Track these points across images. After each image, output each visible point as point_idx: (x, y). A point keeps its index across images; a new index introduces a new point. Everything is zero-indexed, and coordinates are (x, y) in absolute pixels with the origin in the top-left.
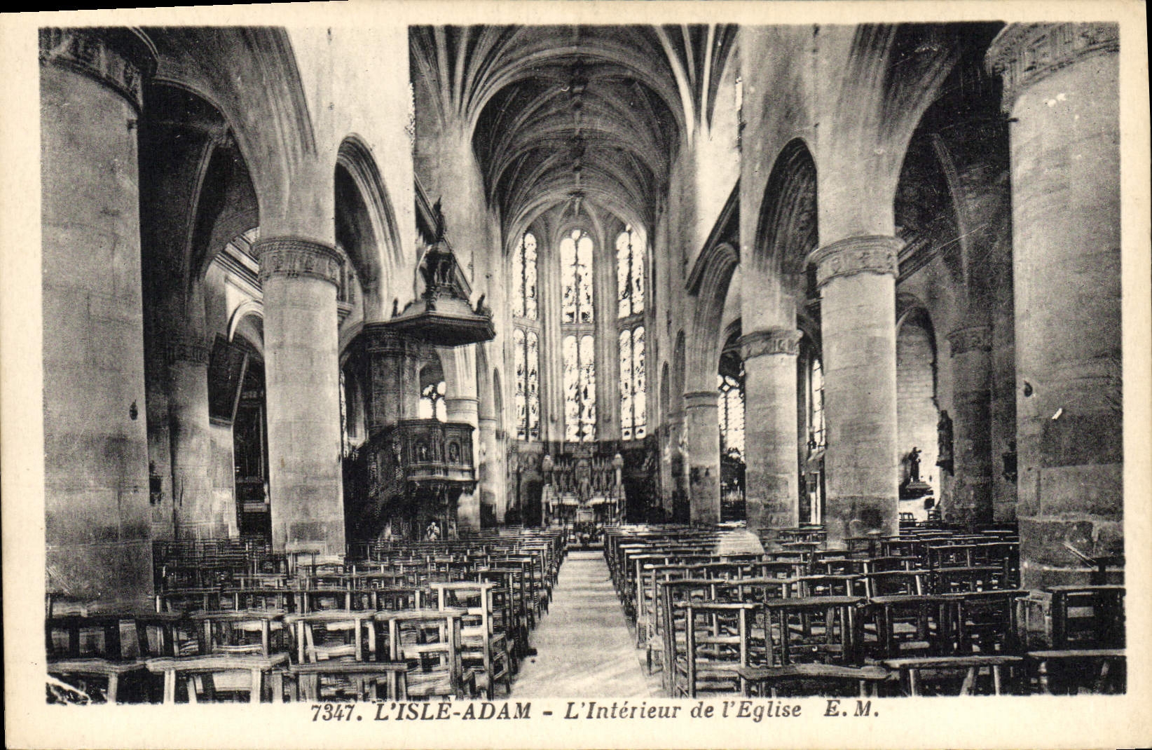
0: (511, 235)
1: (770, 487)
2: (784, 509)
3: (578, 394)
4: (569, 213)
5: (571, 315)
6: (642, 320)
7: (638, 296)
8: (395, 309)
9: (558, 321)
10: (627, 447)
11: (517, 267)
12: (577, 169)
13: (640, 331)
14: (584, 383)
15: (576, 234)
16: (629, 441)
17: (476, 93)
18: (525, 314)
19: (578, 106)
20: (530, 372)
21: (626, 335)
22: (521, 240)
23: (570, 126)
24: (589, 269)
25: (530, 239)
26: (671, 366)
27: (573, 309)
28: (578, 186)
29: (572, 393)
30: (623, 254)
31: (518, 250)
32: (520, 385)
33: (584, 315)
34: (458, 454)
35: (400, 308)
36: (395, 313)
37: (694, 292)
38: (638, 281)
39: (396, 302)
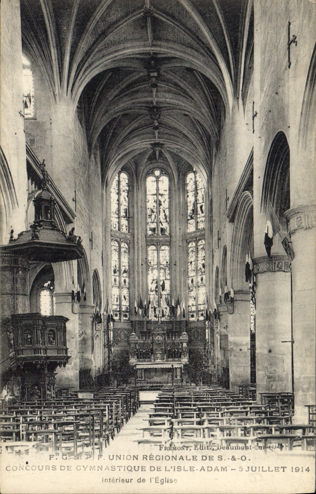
0: (110, 173)
1: (271, 365)
2: (281, 379)
3: (157, 287)
4: (152, 158)
5: (153, 230)
6: (204, 235)
7: (201, 217)
8: (12, 237)
9: (144, 235)
10: (192, 326)
11: (114, 196)
12: (156, 128)
13: (202, 243)
14: (162, 278)
15: (157, 173)
16: (194, 322)
17: (79, 77)
18: (119, 230)
19: (155, 86)
20: (122, 272)
21: (192, 245)
22: (117, 178)
23: (149, 99)
24: (167, 197)
25: (124, 176)
26: (220, 270)
27: (153, 226)
28: (157, 140)
29: (152, 286)
30: (190, 187)
31: (115, 183)
32: (115, 280)
33: (163, 230)
34: (54, 339)
35: (15, 236)
36: (12, 240)
37: (232, 220)
38: (201, 207)
39: (12, 232)
